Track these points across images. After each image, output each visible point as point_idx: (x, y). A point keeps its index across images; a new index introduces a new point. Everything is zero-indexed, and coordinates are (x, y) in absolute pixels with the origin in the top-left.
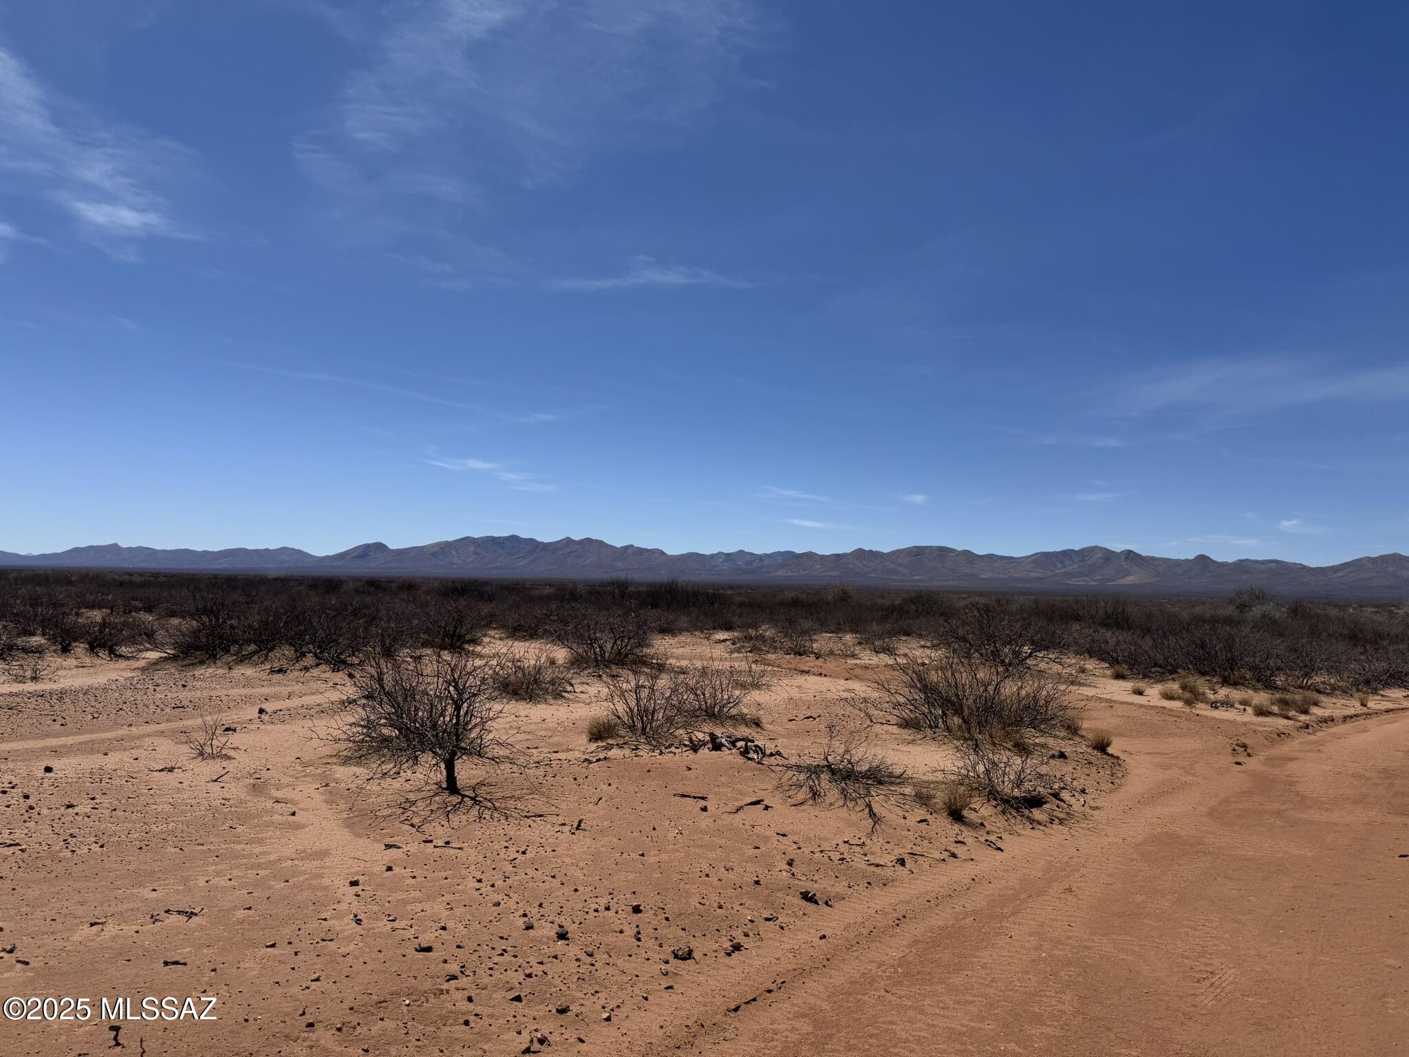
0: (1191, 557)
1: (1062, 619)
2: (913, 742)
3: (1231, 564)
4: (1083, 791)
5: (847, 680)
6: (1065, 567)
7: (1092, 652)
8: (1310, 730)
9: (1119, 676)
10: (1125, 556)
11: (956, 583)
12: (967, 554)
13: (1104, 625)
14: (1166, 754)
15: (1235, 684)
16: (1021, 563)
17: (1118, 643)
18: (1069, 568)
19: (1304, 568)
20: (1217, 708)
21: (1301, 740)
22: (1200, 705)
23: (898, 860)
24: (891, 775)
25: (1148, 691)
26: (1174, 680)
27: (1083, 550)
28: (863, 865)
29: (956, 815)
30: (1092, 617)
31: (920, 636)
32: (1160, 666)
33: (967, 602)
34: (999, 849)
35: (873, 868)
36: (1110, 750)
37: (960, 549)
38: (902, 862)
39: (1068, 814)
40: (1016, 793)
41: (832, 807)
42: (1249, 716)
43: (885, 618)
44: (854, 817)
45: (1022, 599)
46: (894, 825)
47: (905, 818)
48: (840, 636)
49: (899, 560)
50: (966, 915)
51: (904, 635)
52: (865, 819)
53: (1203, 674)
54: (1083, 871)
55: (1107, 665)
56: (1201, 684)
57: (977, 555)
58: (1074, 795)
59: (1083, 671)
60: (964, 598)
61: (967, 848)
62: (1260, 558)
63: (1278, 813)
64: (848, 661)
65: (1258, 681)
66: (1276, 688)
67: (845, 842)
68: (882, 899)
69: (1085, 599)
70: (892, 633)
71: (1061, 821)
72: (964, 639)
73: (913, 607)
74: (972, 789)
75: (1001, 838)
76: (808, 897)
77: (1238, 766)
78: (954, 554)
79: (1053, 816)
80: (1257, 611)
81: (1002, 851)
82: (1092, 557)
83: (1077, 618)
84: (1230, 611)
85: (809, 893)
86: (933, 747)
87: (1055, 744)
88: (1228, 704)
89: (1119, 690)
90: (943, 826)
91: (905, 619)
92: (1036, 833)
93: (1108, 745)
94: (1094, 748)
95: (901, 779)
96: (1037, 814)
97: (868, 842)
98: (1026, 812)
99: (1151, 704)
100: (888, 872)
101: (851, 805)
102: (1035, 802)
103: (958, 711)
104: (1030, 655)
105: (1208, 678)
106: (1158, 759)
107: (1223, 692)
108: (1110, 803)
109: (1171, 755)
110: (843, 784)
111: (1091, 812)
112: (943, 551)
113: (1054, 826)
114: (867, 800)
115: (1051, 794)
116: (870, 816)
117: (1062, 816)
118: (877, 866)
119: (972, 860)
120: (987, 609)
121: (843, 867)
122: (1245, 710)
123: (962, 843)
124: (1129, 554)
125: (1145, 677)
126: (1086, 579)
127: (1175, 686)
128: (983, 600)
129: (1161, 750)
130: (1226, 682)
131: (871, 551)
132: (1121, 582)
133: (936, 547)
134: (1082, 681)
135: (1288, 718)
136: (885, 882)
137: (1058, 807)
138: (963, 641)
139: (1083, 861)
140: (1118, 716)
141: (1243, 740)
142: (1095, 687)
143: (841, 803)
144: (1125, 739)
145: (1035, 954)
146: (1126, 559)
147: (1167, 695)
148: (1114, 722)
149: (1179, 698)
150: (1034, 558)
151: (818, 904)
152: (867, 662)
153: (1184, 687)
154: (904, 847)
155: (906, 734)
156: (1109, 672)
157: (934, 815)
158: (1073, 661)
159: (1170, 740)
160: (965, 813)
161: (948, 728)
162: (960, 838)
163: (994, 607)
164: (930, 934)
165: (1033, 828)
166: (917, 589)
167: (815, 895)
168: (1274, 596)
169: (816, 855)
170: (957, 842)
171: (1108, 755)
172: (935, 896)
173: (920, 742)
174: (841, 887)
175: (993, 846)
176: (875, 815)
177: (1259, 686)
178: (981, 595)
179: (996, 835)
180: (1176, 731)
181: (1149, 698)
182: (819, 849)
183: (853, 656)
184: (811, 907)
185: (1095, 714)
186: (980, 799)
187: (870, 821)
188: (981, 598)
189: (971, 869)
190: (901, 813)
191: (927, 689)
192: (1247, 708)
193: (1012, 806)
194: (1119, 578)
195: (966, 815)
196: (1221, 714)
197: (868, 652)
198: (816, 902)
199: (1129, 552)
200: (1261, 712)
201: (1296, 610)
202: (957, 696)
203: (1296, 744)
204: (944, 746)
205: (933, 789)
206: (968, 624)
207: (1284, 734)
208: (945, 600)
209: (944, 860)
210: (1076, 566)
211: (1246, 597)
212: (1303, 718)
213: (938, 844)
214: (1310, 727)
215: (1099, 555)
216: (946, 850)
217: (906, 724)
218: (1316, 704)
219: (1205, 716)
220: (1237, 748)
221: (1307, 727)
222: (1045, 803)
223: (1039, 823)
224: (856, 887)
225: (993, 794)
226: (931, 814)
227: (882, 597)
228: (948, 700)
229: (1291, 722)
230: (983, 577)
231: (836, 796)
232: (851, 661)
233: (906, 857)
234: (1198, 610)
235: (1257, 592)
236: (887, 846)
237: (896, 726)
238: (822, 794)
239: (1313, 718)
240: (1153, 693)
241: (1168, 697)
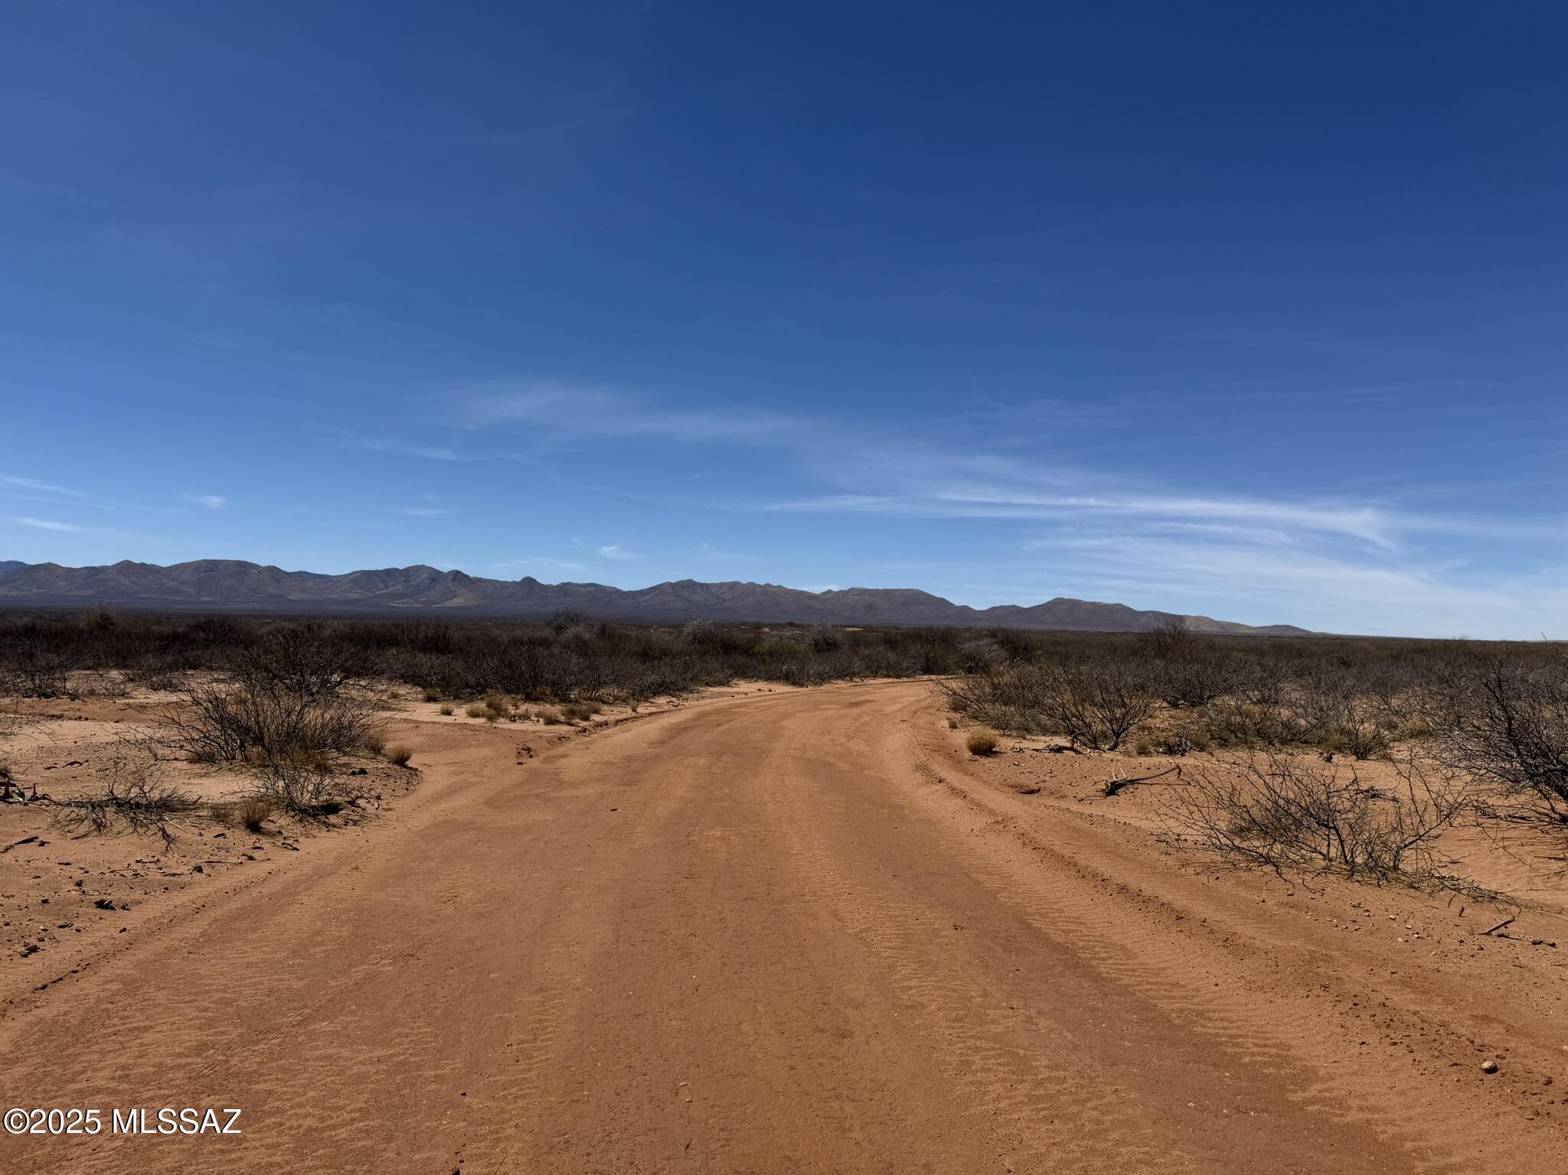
0: (518, 579)
1: (379, 644)
2: (207, 775)
3: (555, 587)
4: (378, 798)
5: (117, 722)
6: (387, 588)
7: (407, 678)
8: (587, 734)
9: (430, 699)
10: (452, 576)
11: (257, 606)
12: (273, 571)
13: (423, 650)
14: (460, 763)
15: (536, 700)
16: (338, 582)
17: (432, 667)
18: (391, 589)
19: (618, 591)
20: (515, 721)
21: (577, 742)
22: (502, 720)
23: (195, 868)
24: (183, 802)
25: (456, 711)
26: (482, 699)
27: (407, 570)
28: (159, 877)
29: (253, 826)
30: (412, 642)
31: (211, 669)
32: (472, 688)
33: (272, 627)
34: (295, 849)
35: (169, 878)
36: (409, 763)
37: (263, 563)
38: (199, 869)
39: (362, 816)
40: (314, 802)
41: (120, 835)
42: (541, 726)
43: (163, 650)
44: (146, 841)
45: (336, 623)
46: (190, 842)
47: (201, 835)
48: (101, 672)
49: (183, 577)
50: (263, 897)
51: (190, 668)
52: (159, 841)
53: (509, 692)
54: (370, 854)
55: (420, 689)
56: (506, 702)
57: (285, 572)
58: (369, 802)
59: (395, 696)
60: (268, 623)
61: (264, 852)
62: (581, 582)
63: (538, 796)
64: (117, 701)
65: (556, 696)
66: (570, 701)
67: (137, 861)
68: (180, 898)
69: (405, 622)
70: (173, 667)
71: (355, 823)
72: (266, 669)
73: (202, 635)
74: (271, 805)
75: (297, 841)
76: (101, 905)
77: (520, 766)
78: (256, 571)
79: (348, 819)
80: (570, 633)
81: (298, 850)
82: (418, 577)
83: (395, 643)
84: (548, 633)
85: (105, 901)
86: (230, 777)
87: (357, 763)
88: (525, 717)
89: (427, 712)
90: (241, 839)
91: (192, 649)
92: (333, 834)
93: (407, 759)
94: (394, 763)
95: (196, 805)
96: (333, 819)
97: (163, 859)
98: (323, 818)
99: (457, 722)
100: (186, 879)
101: (141, 831)
102: (332, 808)
103: (258, 740)
104: (340, 683)
105: (514, 696)
106: (455, 768)
107: (524, 707)
108: (403, 805)
109: (465, 764)
110: (132, 814)
111: (384, 813)
112: (243, 567)
113: (348, 827)
114: (160, 824)
115: (348, 802)
116: (164, 838)
117: (356, 818)
118: (174, 875)
119: (269, 859)
120: (294, 635)
121: (138, 880)
122: (538, 721)
123: (260, 848)
124: (457, 576)
125: (456, 697)
126: (410, 601)
127: (482, 705)
128: (292, 626)
129: (457, 761)
130: (529, 698)
131: (143, 564)
132: (448, 604)
133: (235, 561)
134: (393, 706)
135: (571, 725)
136: (183, 885)
137: (353, 811)
138: (265, 671)
139: (371, 848)
140: (423, 735)
141: (529, 745)
142: (405, 711)
143: (131, 830)
144: (426, 754)
145: (322, 911)
146: (453, 579)
147: (473, 713)
148: (419, 740)
149: (483, 716)
150: (352, 577)
151: (115, 910)
152: (142, 701)
153: (489, 706)
154: (201, 858)
155: (197, 768)
156: (420, 696)
157: (232, 829)
158: (384, 687)
159: (467, 751)
160: (263, 824)
161: (246, 758)
162: (257, 845)
163: (302, 633)
164: (228, 914)
165: (328, 831)
166: (206, 612)
167: (111, 902)
168: (586, 618)
169: (107, 875)
170: (253, 848)
171: (407, 768)
172: (233, 888)
173: (214, 774)
174: (137, 895)
175: (290, 847)
176: (169, 836)
177: (556, 700)
178: (289, 619)
179: (292, 839)
180: (475, 742)
181: (457, 718)
182: (109, 870)
183: (123, 695)
184: (106, 913)
185: (401, 735)
186: (279, 811)
187: (164, 841)
188: (288, 623)
189: (267, 866)
190: (197, 831)
191: (225, 721)
192: (540, 719)
193: (309, 815)
194: (445, 601)
195: (264, 827)
196: (518, 726)
197: (144, 689)
198: (113, 908)
199: (458, 573)
200: (551, 721)
201: (604, 632)
202: (258, 722)
203: (572, 745)
204: (241, 775)
205: (231, 809)
206: (271, 652)
207: (564, 737)
208: (243, 625)
209: (241, 863)
210: (399, 587)
211: (562, 619)
212: (584, 724)
213: (236, 852)
214: (587, 731)
215: (426, 575)
216: (243, 855)
217: (197, 759)
218: (597, 712)
219: (502, 729)
220: (522, 751)
221: (585, 731)
222: (342, 809)
223: (334, 826)
224: (153, 893)
225: (291, 806)
226: (229, 829)
227: (158, 622)
228: (248, 730)
229: (573, 728)
230: (292, 598)
231: (125, 825)
232: (121, 701)
233: (203, 865)
234: (518, 632)
235: (572, 615)
236: (183, 859)
237: (185, 762)
238: (109, 824)
239: (592, 723)
240: (460, 713)
241: (474, 714)
